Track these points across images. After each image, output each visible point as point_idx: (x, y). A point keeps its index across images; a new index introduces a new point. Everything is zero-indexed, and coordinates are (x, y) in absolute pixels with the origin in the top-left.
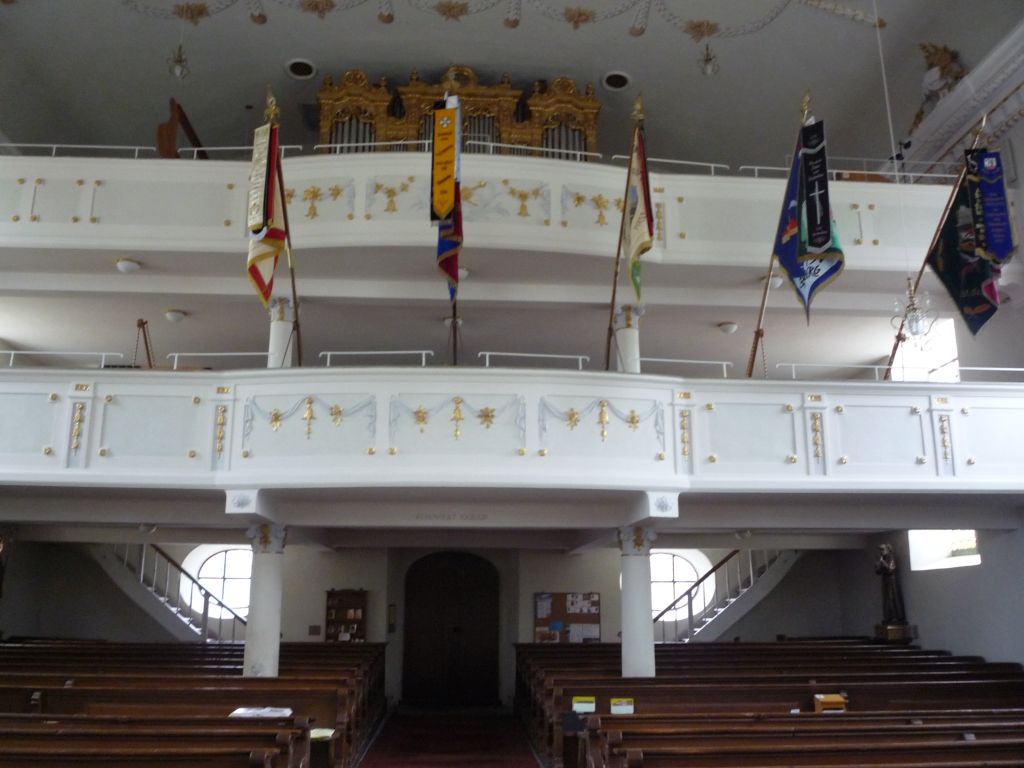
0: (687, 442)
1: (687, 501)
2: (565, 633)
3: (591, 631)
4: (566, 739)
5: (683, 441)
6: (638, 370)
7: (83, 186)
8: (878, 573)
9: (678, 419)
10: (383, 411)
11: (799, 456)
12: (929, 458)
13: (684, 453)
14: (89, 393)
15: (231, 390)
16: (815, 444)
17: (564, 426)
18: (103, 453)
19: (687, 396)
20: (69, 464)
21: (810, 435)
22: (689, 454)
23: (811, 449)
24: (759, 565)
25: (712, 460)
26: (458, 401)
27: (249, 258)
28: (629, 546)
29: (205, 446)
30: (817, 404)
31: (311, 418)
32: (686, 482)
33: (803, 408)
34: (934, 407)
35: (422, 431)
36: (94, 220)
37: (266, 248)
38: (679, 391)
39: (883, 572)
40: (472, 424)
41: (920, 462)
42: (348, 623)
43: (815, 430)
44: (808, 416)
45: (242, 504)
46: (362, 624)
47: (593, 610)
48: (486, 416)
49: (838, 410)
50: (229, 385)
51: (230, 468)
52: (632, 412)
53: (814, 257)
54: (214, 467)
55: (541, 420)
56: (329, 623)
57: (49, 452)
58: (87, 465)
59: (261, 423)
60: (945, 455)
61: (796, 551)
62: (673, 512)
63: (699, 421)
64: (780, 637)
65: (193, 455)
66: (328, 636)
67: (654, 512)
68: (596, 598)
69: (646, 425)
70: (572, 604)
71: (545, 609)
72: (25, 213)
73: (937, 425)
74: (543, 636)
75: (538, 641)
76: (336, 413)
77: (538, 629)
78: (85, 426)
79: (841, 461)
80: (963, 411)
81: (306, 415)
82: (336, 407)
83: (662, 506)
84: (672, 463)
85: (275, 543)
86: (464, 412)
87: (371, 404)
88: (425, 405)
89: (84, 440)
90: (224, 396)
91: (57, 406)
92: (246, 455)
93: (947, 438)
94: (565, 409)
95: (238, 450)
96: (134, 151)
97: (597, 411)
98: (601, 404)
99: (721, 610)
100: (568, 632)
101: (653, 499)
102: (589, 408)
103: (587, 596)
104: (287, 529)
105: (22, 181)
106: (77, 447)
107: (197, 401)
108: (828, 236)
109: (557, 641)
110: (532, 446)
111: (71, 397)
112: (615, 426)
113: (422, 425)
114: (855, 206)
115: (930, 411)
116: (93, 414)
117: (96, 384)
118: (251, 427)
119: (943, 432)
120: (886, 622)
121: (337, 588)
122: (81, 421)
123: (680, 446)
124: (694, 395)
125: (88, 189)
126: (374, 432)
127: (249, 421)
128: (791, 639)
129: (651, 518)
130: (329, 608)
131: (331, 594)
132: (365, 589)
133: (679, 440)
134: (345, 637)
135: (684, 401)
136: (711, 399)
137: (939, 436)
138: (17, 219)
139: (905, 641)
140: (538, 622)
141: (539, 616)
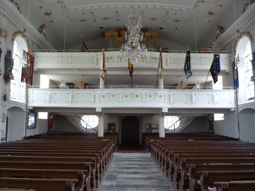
0: (170, 100)
1: (169, 109)
2: (151, 131)
3: (156, 131)
4: (149, 146)
5: (169, 100)
6: (163, 88)
7: (69, 57)
8: (209, 121)
9: (168, 96)
10: (120, 95)
11: (188, 102)
12: (210, 102)
13: (169, 102)
14: (74, 93)
15: (96, 92)
16: (191, 100)
17: (149, 98)
18: (77, 102)
19: (170, 92)
20: (71, 104)
21: (190, 99)
22: (170, 102)
23: (190, 101)
24: (188, 119)
25: (173, 103)
26: (132, 94)
27: (101, 75)
28: (161, 116)
29: (92, 101)
30: (192, 93)
31: (109, 96)
32: (169, 106)
33: (189, 94)
34: (212, 94)
35: (127, 99)
36: (71, 63)
37: (104, 73)
38: (168, 91)
39: (210, 121)
40: (135, 97)
41: (209, 103)
42: (112, 129)
43: (191, 98)
44: (190, 95)
45: (99, 110)
46: (114, 129)
47: (157, 127)
48: (137, 96)
49: (195, 94)
50: (96, 91)
51: (96, 104)
52: (160, 95)
53: (188, 73)
54: (94, 104)
55: (146, 97)
56: (108, 129)
57: (68, 102)
58: (74, 104)
59: (101, 97)
60: (213, 102)
61: (195, 117)
62: (167, 111)
63: (172, 96)
64: (191, 132)
65: (91, 102)
66: (108, 131)
67: (164, 111)
68: (157, 125)
69: (163, 97)
70: (153, 126)
71: (148, 127)
72: (60, 62)
73: (212, 97)
74: (147, 132)
75: (146, 132)
76: (113, 96)
77: (146, 130)
78: (74, 98)
79: (195, 103)
80: (217, 95)
81: (108, 96)
82: (113, 95)
83: (165, 110)
84: (167, 103)
85: (102, 116)
86: (133, 96)
87: (118, 94)
88: (127, 95)
89: (74, 100)
90: (95, 93)
91: (69, 95)
92: (99, 102)
93: (214, 99)
94: (149, 95)
95: (98, 102)
96: (77, 51)
97: (155, 95)
98: (155, 94)
99: (180, 127)
100: (152, 131)
101: (164, 109)
102: (153, 95)
103: (155, 124)
104: (104, 113)
105: (59, 56)
106: (73, 101)
107: (91, 94)
108: (190, 70)
109: (150, 132)
110: (144, 101)
111: (71, 93)
112: (158, 98)
113: (127, 98)
114: (201, 58)
115: (211, 94)
116: (75, 96)
117: (75, 91)
118: (100, 98)
119: (213, 98)
120: (210, 130)
121: (110, 123)
122: (73, 97)
123: (168, 100)
124: (171, 92)
125: (70, 57)
126: (119, 99)
127: (99, 97)
128: (193, 132)
129: (163, 112)
130: (108, 126)
131: (108, 124)
132: (115, 123)
133: (168, 99)
134: (111, 132)
135: (169, 93)
136: (174, 93)
137: (212, 99)
138: (59, 63)
139: (213, 133)
140: (146, 129)
141: (147, 128)
